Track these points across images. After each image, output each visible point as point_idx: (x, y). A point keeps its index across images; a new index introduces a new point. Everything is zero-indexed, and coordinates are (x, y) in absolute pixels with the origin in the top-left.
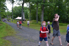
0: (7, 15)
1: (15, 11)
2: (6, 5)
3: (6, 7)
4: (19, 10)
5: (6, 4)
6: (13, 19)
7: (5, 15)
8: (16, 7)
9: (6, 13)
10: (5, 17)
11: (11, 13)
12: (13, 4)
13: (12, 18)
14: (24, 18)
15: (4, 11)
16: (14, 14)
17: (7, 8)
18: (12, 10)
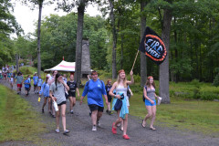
0: (15, 53)
1: (49, 38)
2: (10, 9)
3: (13, 18)
4: (68, 32)
5: (10, 5)
6: (42, 69)
7: (6, 53)
8: (54, 19)
9: (10, 45)
10: (9, 61)
11: (33, 46)
12: (41, 7)
13: (36, 66)
14: (86, 67)
15: (5, 36)
16: (46, 48)
17: (14, 24)
18: (39, 32)
